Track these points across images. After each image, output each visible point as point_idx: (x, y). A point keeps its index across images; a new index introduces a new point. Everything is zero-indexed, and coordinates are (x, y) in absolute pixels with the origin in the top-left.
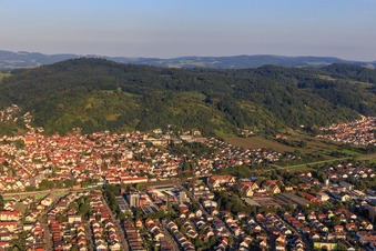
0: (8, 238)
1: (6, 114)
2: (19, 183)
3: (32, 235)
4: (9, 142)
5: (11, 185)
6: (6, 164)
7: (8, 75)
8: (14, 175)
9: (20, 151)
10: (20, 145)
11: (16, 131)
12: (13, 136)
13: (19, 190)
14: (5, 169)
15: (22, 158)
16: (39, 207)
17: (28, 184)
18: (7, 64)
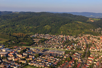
0: (89, 64)
1: (97, 30)
2: (96, 50)
3: (96, 65)
4: (96, 38)
5: (94, 50)
6: (94, 44)
7: (99, 20)
8: (95, 47)
9: (98, 41)
10: (99, 39)
11: (99, 35)
12: (97, 36)
13: (95, 52)
14: (93, 45)
15: (99, 43)
16: (100, 57)
17: (98, 50)
18: (101, 17)
